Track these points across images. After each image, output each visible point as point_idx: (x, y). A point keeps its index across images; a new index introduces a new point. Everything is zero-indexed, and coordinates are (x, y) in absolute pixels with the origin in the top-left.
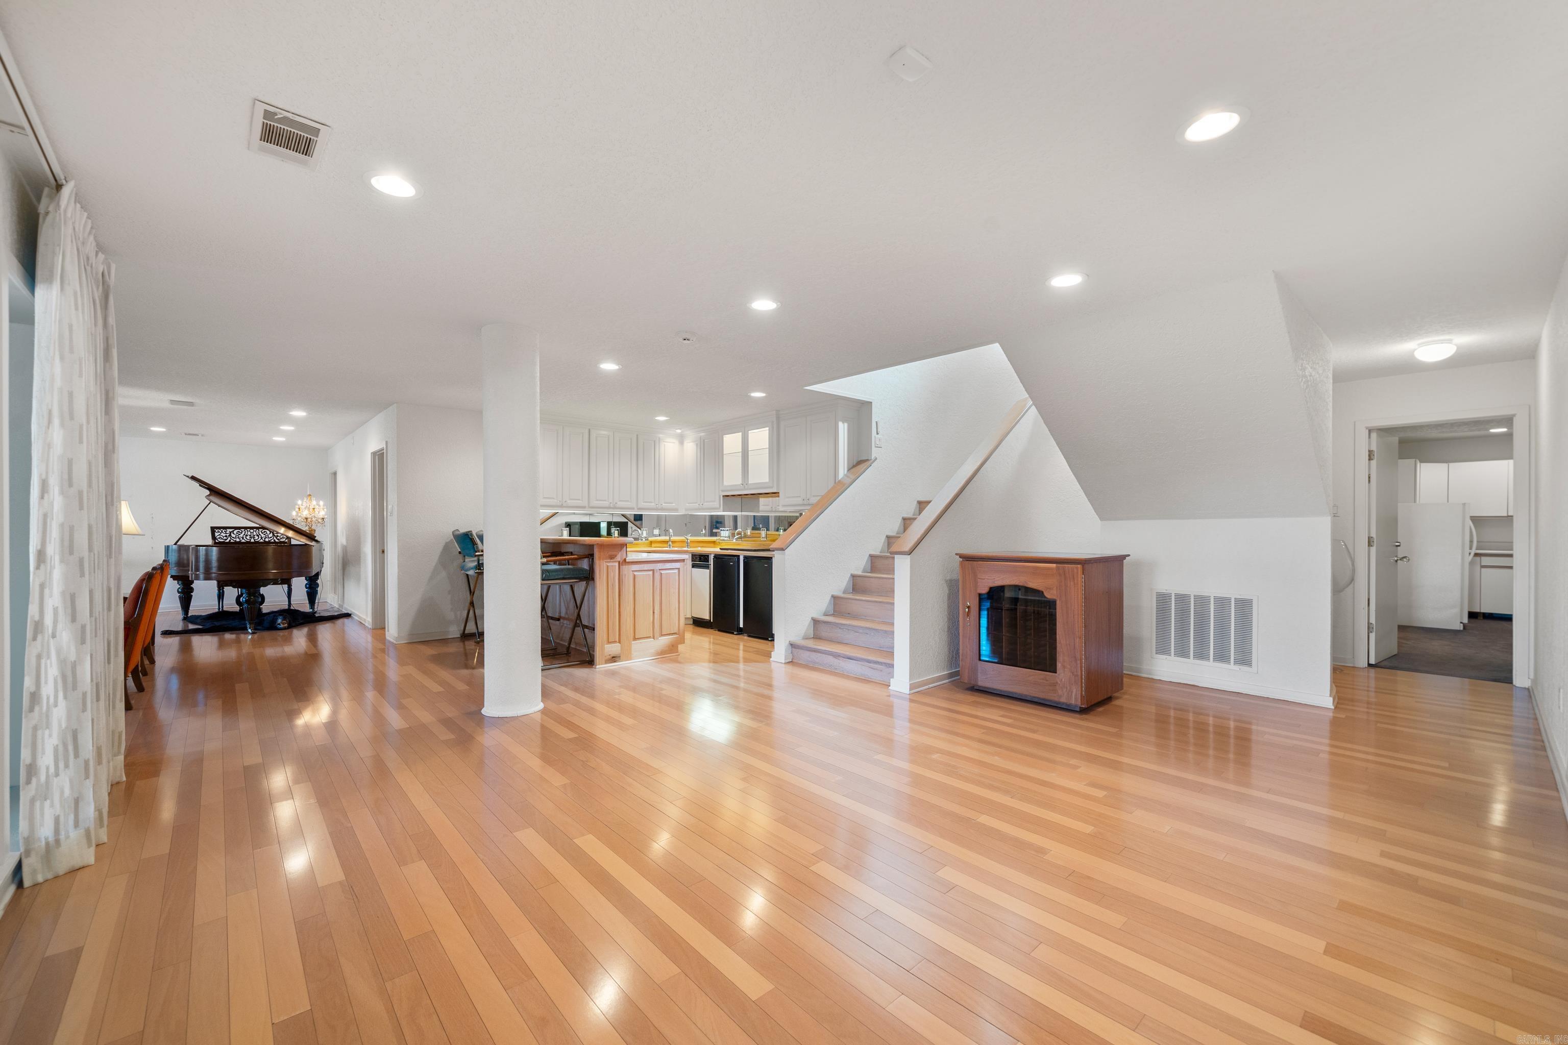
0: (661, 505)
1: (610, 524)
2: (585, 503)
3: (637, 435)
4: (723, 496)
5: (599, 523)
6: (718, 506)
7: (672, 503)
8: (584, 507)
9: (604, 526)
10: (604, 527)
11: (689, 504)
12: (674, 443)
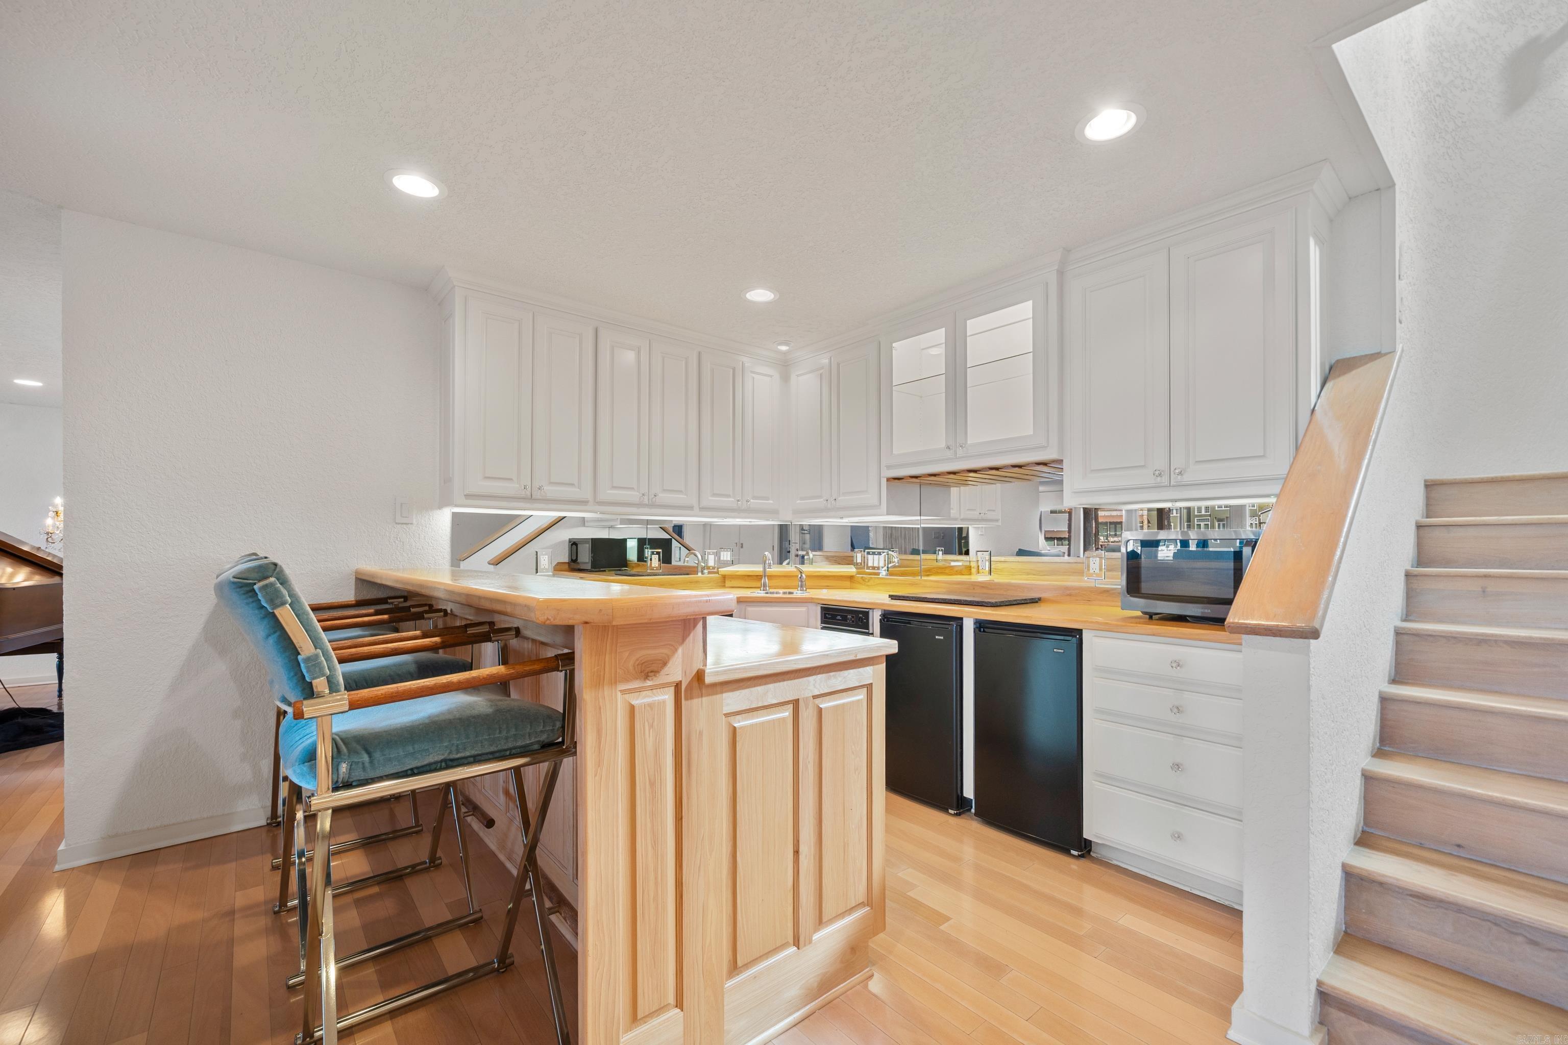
0: (748, 501)
1: (642, 543)
2: (588, 494)
3: (699, 353)
4: (888, 480)
5: (624, 541)
6: (875, 501)
7: (767, 499)
8: (584, 502)
9: (632, 545)
10: (631, 548)
11: (802, 499)
12: (771, 376)
